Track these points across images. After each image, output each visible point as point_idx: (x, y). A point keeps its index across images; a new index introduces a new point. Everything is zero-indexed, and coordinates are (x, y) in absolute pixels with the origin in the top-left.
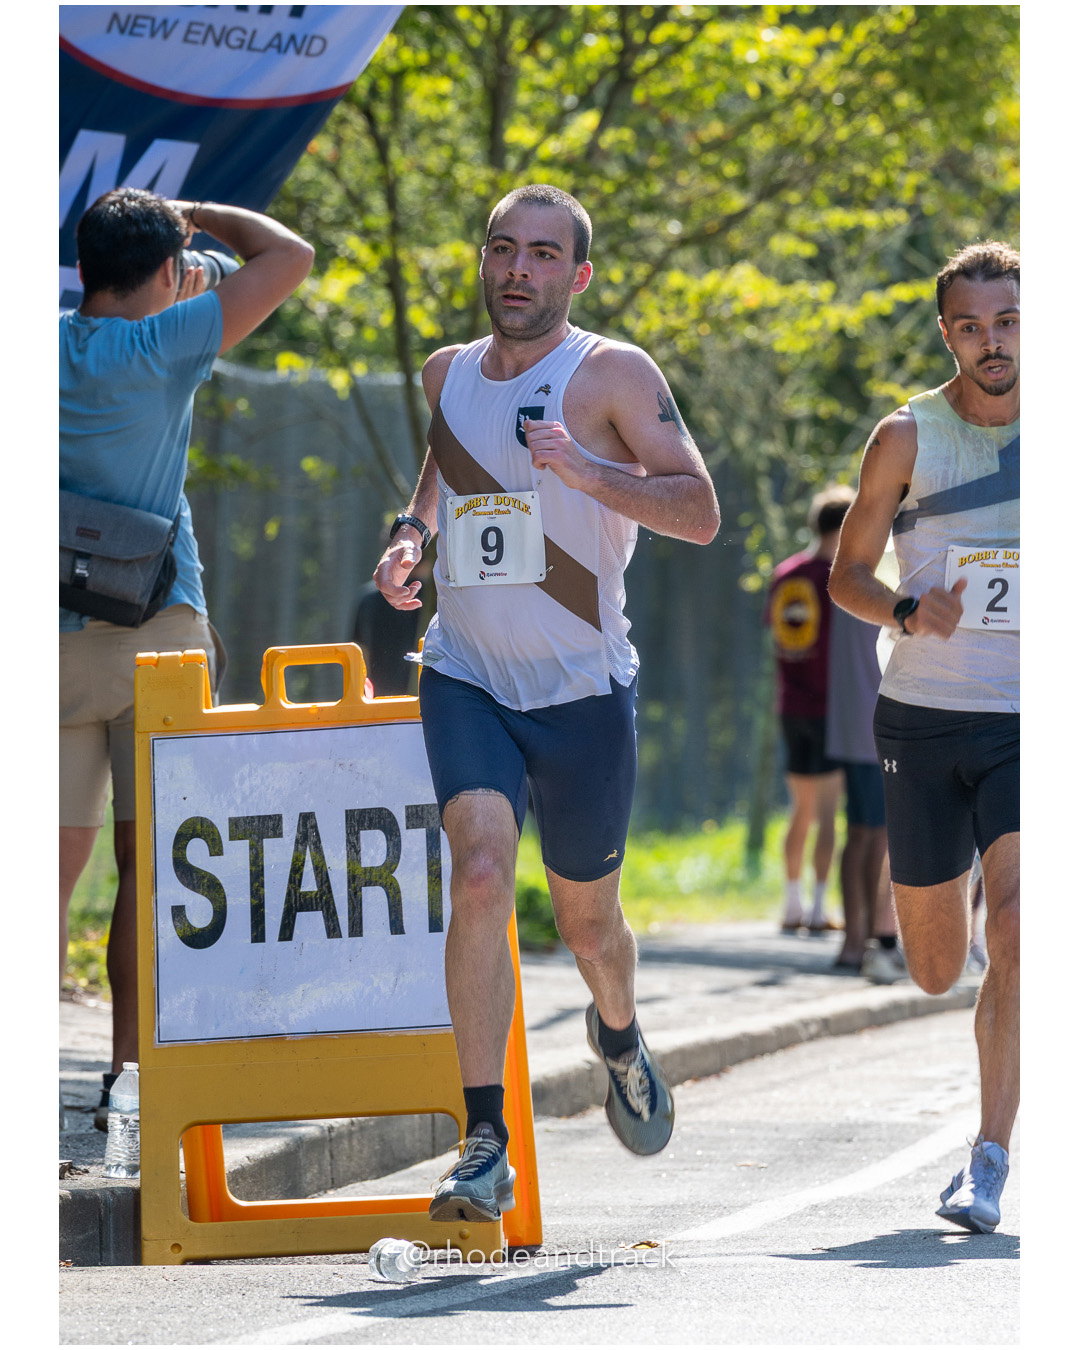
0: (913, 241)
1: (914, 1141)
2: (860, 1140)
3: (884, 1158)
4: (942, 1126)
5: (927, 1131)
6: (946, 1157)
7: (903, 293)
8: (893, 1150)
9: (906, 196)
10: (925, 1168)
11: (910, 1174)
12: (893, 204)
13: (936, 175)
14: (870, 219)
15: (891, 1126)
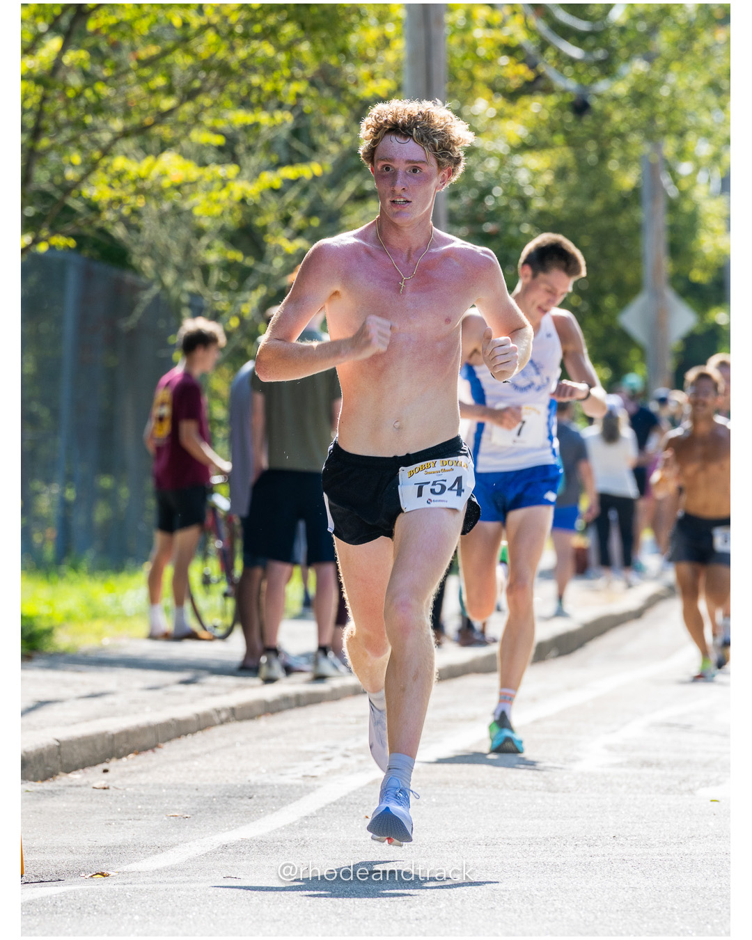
0: (296, 133)
1: (298, 798)
2: (258, 797)
3: (277, 810)
4: (319, 787)
5: (308, 790)
6: (323, 809)
7: (289, 172)
8: (283, 804)
9: (290, 100)
10: (306, 818)
11: (296, 822)
12: (280, 106)
13: (312, 83)
14: (263, 118)
15: (281, 787)
